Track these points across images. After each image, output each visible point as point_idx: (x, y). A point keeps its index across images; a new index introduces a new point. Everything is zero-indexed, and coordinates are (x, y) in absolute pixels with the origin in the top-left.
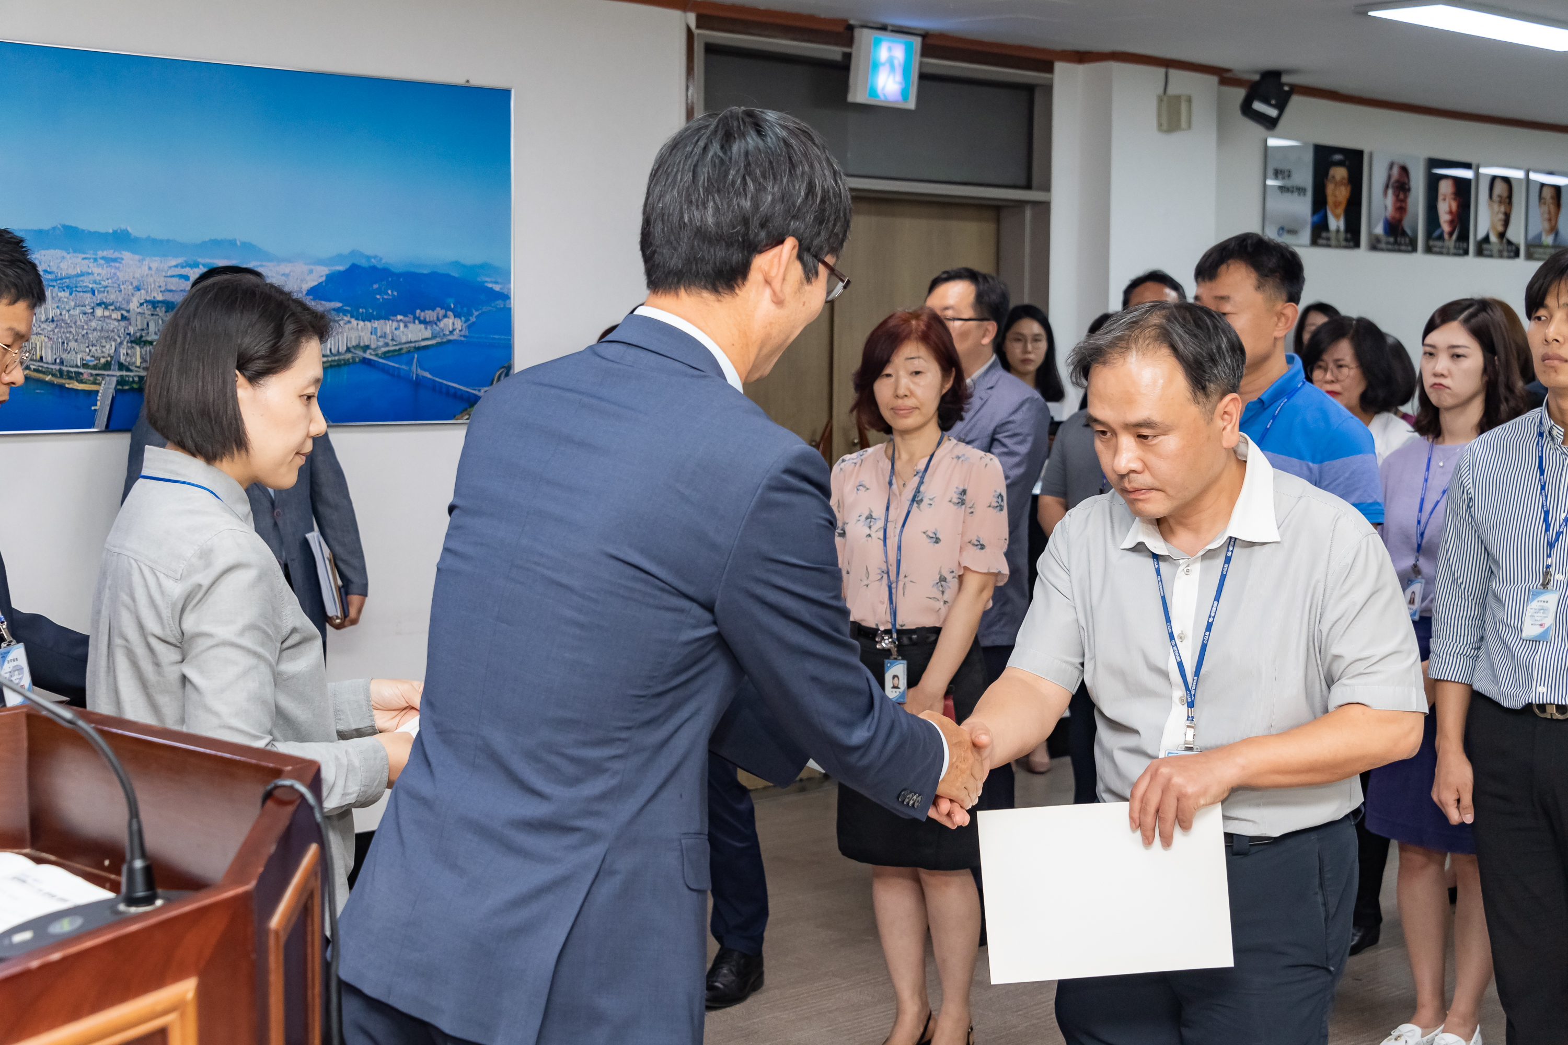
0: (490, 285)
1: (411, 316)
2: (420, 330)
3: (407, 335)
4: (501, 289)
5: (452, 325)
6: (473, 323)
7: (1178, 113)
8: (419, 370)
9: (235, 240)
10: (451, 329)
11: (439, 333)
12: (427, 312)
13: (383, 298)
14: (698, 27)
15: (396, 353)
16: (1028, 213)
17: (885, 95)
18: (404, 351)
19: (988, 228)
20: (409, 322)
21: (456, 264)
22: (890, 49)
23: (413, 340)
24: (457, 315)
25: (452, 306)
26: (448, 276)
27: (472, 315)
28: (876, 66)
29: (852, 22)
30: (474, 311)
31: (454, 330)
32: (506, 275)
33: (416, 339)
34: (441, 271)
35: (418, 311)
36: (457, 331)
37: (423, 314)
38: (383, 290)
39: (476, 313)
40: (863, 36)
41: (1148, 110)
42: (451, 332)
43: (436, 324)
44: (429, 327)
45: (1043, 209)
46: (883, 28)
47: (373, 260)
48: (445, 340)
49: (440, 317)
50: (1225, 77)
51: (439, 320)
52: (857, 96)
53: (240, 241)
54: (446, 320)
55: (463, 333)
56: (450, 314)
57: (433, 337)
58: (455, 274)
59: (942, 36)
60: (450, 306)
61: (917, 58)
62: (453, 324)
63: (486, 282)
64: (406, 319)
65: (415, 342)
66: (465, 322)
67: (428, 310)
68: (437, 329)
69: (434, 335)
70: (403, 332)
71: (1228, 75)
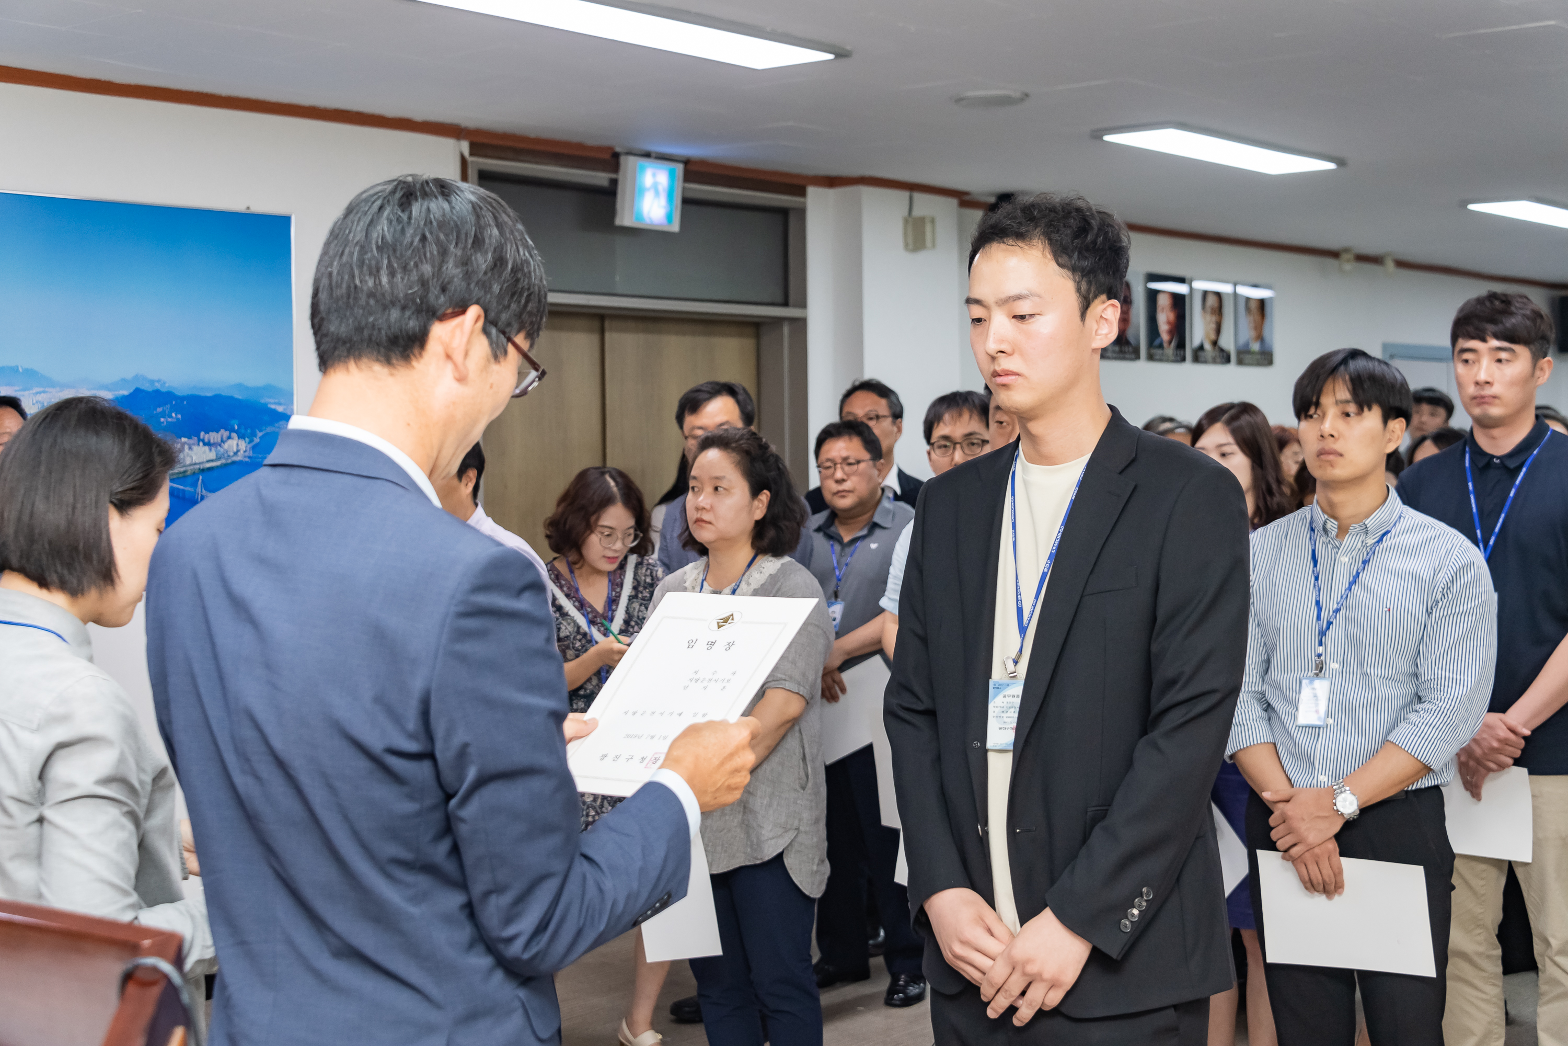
0: (273, 407)
1: (196, 438)
2: (205, 452)
3: (191, 457)
4: (284, 409)
5: (236, 447)
6: (257, 445)
7: (923, 234)
8: (204, 490)
9: (17, 367)
10: (235, 450)
11: (223, 454)
12: (211, 433)
13: (167, 422)
14: (471, 154)
15: (181, 475)
16: (786, 330)
17: (650, 218)
18: (188, 473)
19: (748, 343)
20: (194, 444)
21: (240, 386)
22: (654, 175)
23: (197, 461)
24: (241, 436)
25: (236, 427)
26: (231, 398)
27: (256, 436)
28: (643, 191)
29: (618, 149)
30: (258, 432)
31: (238, 451)
32: (289, 396)
33: (200, 460)
34: (224, 394)
35: (202, 434)
36: (242, 452)
37: (207, 436)
38: (167, 412)
39: (260, 434)
40: (629, 163)
41: (896, 231)
42: (236, 453)
43: (220, 445)
44: (213, 448)
45: (800, 325)
46: (647, 155)
47: (157, 384)
48: (229, 461)
49: (224, 438)
50: (964, 200)
51: (223, 441)
52: (624, 219)
53: (21, 367)
54: (230, 442)
55: (247, 454)
56: (234, 435)
57: (218, 459)
58: (238, 396)
59: (702, 163)
60: (234, 428)
61: (679, 184)
62: (238, 445)
63: (270, 403)
64: (191, 441)
65: (200, 463)
66: (251, 441)
67: (212, 431)
68: (222, 450)
69: (219, 456)
70: (188, 455)
71: (967, 198)
